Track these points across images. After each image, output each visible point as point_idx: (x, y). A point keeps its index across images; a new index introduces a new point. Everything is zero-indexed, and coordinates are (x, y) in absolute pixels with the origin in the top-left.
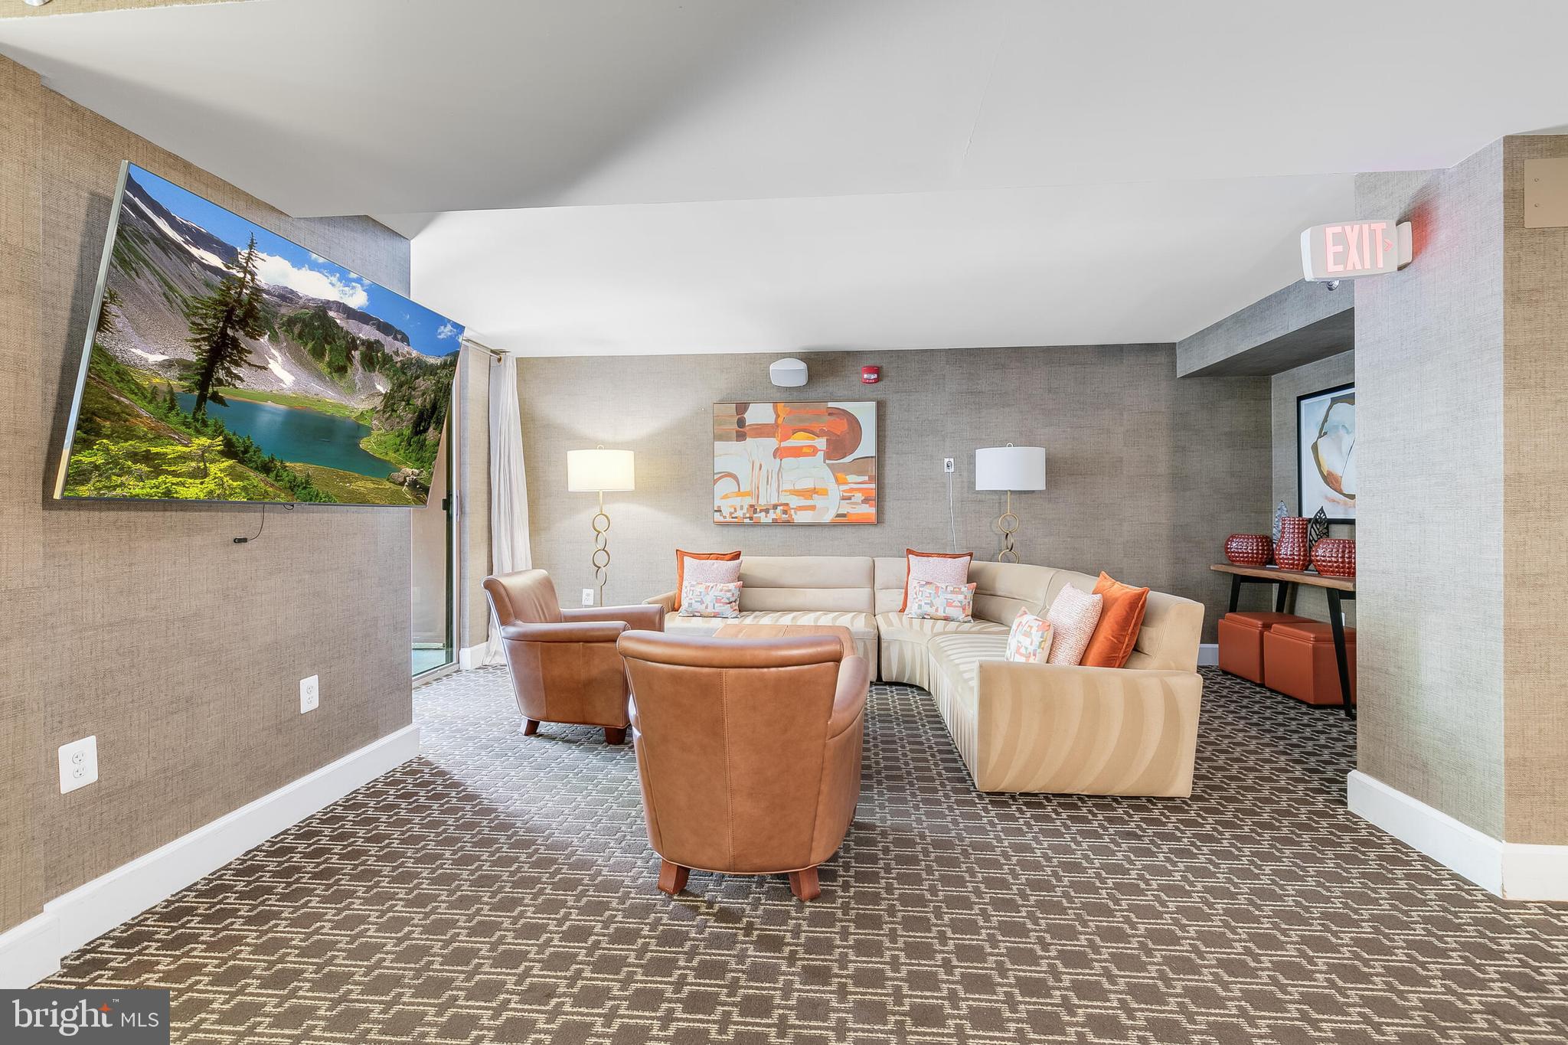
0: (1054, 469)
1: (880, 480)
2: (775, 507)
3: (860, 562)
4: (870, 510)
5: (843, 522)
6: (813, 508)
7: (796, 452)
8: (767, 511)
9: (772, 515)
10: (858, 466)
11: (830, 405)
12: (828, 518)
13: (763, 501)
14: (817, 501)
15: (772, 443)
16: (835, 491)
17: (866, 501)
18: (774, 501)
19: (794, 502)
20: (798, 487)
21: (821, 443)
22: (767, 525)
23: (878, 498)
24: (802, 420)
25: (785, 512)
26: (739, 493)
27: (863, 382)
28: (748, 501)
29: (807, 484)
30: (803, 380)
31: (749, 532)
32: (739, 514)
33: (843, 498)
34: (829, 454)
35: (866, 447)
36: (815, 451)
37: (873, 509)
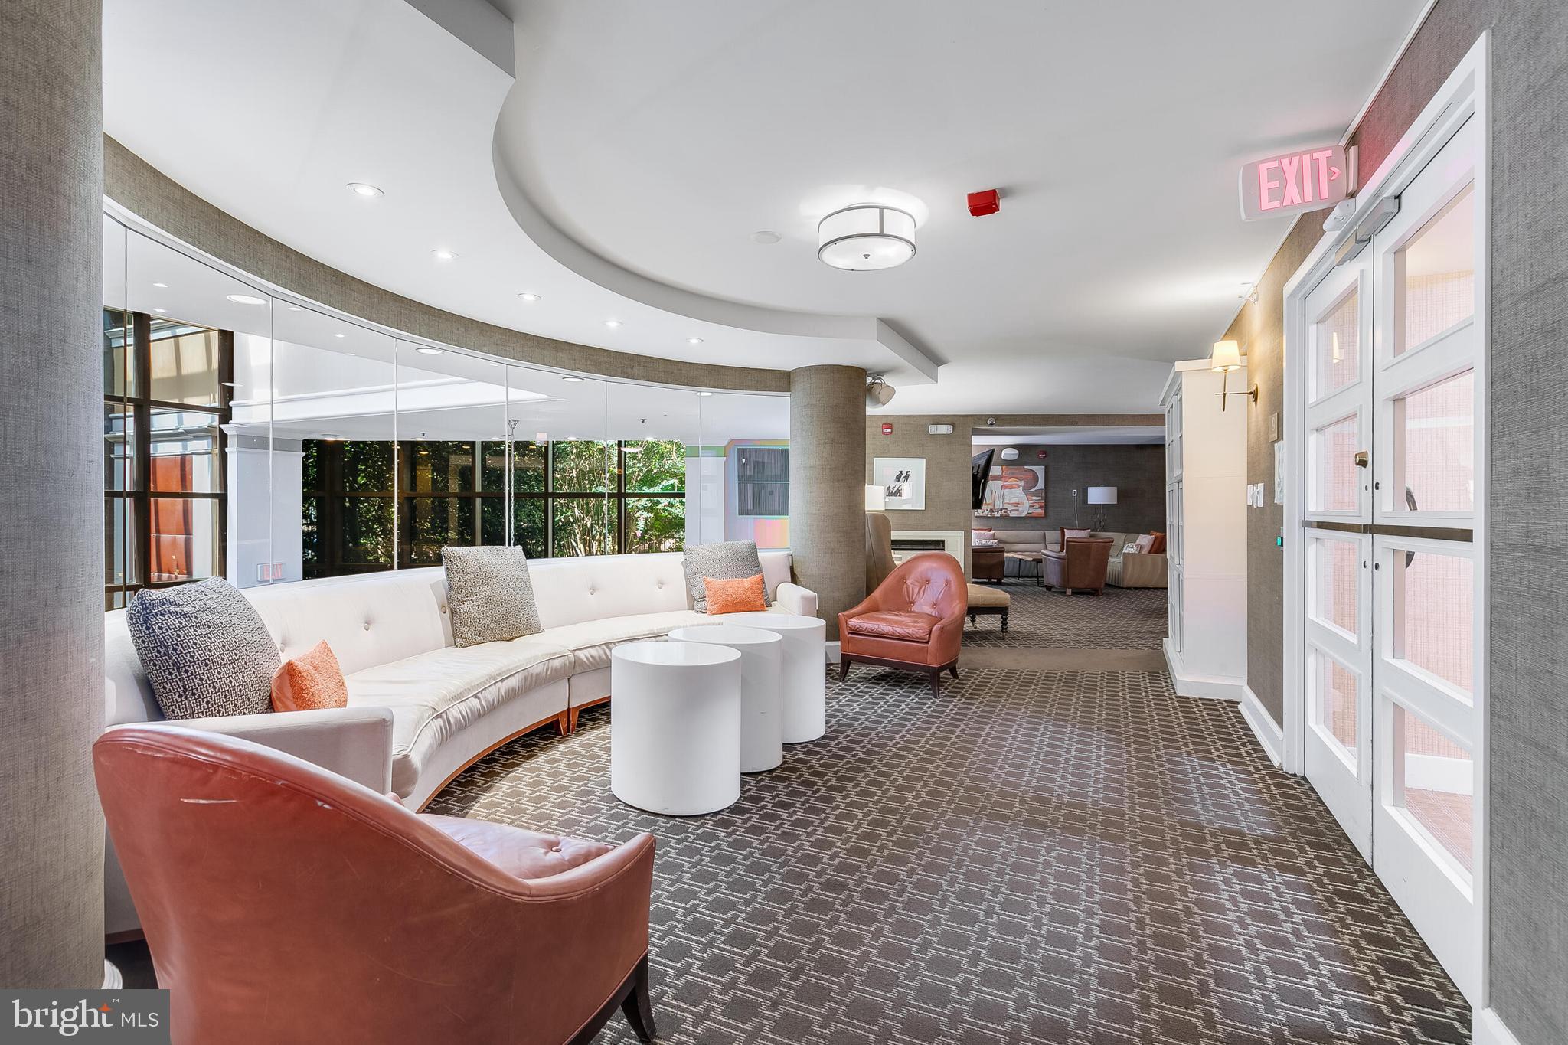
0: (1121, 495)
1: (1046, 498)
2: (1001, 510)
3: (1040, 532)
4: (1042, 511)
5: (1030, 518)
6: (1017, 510)
7: (1011, 487)
8: (998, 512)
9: (1000, 513)
10: (1036, 494)
11: (1026, 467)
12: (1024, 515)
13: (996, 507)
14: (1020, 508)
15: (1000, 483)
16: (1027, 503)
17: (1040, 508)
18: (1001, 508)
19: (1010, 508)
20: (1011, 502)
21: (1022, 483)
22: (997, 517)
23: (1046, 507)
24: (1013, 473)
25: (1005, 512)
26: (986, 504)
27: (1040, 458)
28: (990, 507)
29: (1015, 500)
30: (1016, 458)
31: (989, 520)
32: (986, 512)
33: (1031, 506)
34: (1024, 488)
35: (1041, 485)
36: (1019, 487)
37: (1043, 511)
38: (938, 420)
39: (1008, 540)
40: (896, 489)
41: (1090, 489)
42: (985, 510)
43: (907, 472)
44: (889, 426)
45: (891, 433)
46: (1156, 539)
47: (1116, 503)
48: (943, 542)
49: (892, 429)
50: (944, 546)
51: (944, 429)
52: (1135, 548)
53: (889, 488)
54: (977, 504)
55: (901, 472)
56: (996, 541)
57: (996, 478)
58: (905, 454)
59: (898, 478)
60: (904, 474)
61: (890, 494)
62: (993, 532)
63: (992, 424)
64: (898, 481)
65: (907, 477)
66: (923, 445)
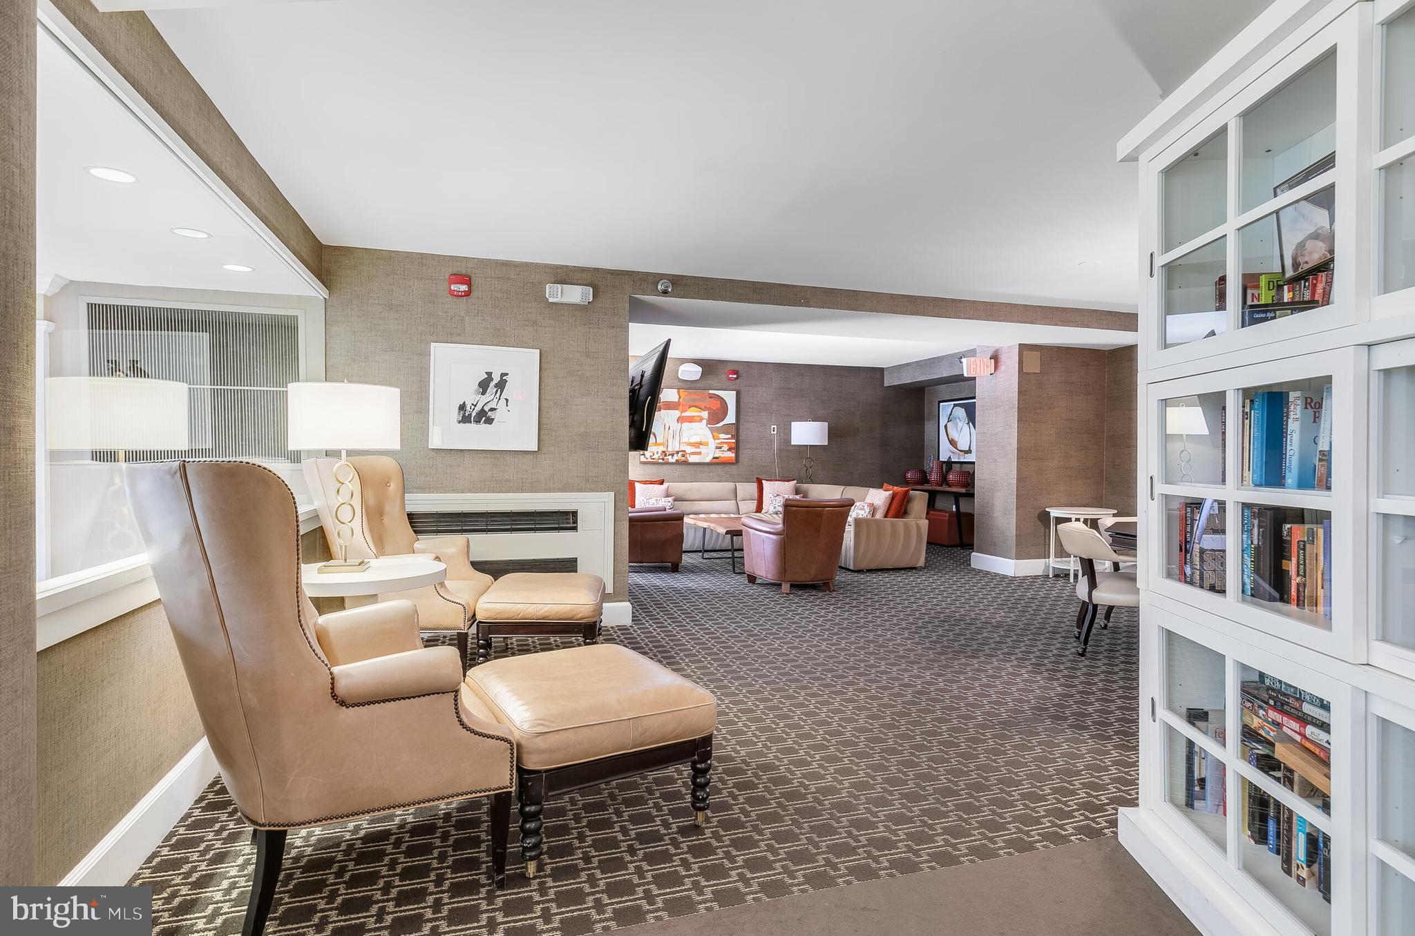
0: (833, 434)
1: (737, 436)
2: (678, 453)
3: (731, 485)
4: (731, 455)
5: (717, 463)
6: (699, 453)
7: (691, 420)
8: (673, 455)
9: (676, 457)
10: (725, 429)
11: (711, 392)
12: (708, 459)
13: (670, 449)
14: (703, 449)
15: (676, 413)
16: (712, 444)
17: (729, 450)
18: (677, 449)
19: (689, 449)
20: (691, 441)
21: (705, 414)
22: (672, 464)
23: (736, 448)
24: (694, 400)
25: (683, 456)
26: (656, 444)
27: (730, 379)
28: (661, 449)
29: (696, 439)
30: (698, 377)
31: (660, 467)
32: (656, 456)
33: (717, 448)
34: (710, 422)
35: (731, 418)
36: (701, 419)
37: (733, 455)
38: (565, 275)
39: (686, 497)
40: (478, 408)
41: (794, 424)
42: (653, 450)
43: (503, 375)
44: (466, 280)
45: (467, 294)
46: (893, 497)
47: (827, 444)
48: (575, 514)
49: (470, 285)
50: (575, 522)
51: (575, 294)
52: (867, 510)
53: (462, 407)
54: (639, 441)
55: (489, 374)
56: (670, 499)
57: (670, 406)
58: (498, 338)
59: (484, 386)
60: (496, 379)
61: (465, 419)
62: (665, 485)
63: (665, 292)
64: (483, 393)
65: (501, 385)
66: (535, 322)
